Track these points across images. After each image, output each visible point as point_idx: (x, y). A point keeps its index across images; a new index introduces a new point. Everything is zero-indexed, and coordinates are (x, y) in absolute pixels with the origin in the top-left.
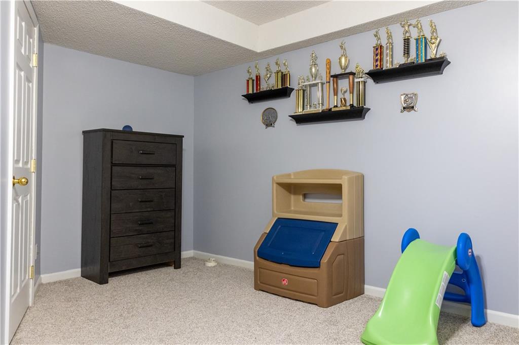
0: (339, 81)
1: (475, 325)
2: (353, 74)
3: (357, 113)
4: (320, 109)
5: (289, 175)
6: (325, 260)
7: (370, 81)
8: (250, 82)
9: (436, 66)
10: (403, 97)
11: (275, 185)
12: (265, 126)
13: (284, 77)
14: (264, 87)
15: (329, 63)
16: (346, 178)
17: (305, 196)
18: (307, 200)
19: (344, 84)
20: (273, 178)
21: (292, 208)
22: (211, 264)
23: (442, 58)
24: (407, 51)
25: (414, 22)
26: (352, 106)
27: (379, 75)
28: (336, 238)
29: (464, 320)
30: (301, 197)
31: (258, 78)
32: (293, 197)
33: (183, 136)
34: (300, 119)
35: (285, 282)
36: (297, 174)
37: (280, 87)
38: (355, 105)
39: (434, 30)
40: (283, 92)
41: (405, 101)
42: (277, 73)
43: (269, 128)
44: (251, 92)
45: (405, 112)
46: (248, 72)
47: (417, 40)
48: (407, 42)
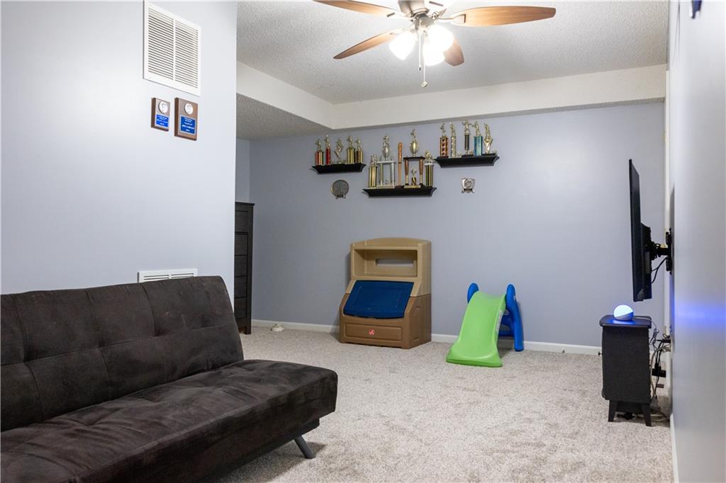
0: (410, 162)
1: (517, 350)
2: (424, 158)
3: (426, 191)
4: (393, 186)
5: (363, 243)
6: (407, 311)
7: (437, 166)
8: (320, 154)
9: (489, 160)
10: (463, 181)
11: (353, 252)
12: (335, 197)
13: (357, 154)
14: (334, 160)
15: (400, 147)
16: (420, 245)
17: (377, 261)
18: (379, 265)
19: (414, 166)
20: (351, 245)
21: (366, 273)
22: (279, 329)
23: (494, 154)
24: (467, 146)
25: (473, 122)
26: (421, 184)
27: (445, 162)
28: (414, 293)
29: (510, 349)
30: (374, 262)
31: (328, 152)
32: (366, 262)
33: (254, 204)
34: (373, 193)
35: (372, 333)
36: (370, 242)
37: (352, 162)
38: (425, 184)
39: (488, 132)
40: (357, 167)
41: (466, 184)
42: (350, 148)
43: (340, 199)
44: (320, 164)
45: (465, 193)
46: (318, 144)
47: (475, 138)
48: (467, 137)
